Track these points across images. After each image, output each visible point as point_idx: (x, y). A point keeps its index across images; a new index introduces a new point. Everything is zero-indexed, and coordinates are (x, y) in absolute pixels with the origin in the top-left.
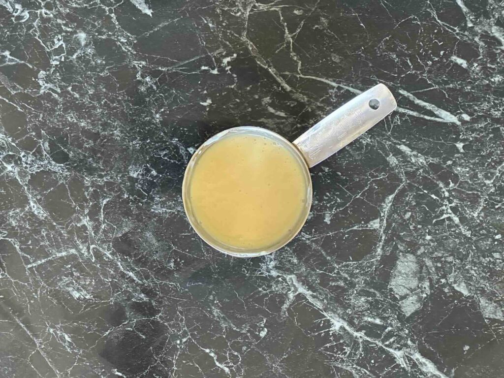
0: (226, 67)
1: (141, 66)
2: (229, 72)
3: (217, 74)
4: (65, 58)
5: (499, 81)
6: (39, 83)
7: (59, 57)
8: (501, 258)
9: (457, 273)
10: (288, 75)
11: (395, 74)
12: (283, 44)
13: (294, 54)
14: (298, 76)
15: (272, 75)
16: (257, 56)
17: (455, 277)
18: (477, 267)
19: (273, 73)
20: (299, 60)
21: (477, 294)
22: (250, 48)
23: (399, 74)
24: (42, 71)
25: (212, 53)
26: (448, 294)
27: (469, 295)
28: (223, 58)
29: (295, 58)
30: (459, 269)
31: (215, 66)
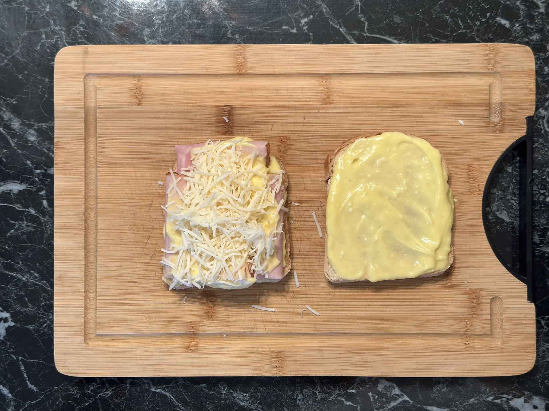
0: (303, 26)
1: (231, 25)
2: (306, 31)
3: (295, 33)
4: (167, 17)
5: (536, 39)
6: (144, 39)
7: (161, 16)
8: (537, 190)
9: (499, 203)
10: (355, 34)
11: (448, 32)
12: (352, 7)
13: (362, 15)
14: (365, 35)
15: (342, 33)
16: (330, 17)
17: (498, 206)
18: (516, 197)
19: (342, 31)
20: (366, 21)
21: (516, 220)
22: (325, 11)
23: (452, 33)
24: (146, 29)
25: (292, 15)
26: (492, 221)
27: (510, 221)
28: (301, 19)
29: (363, 19)
30: (501, 199)
31: (294, 26)
